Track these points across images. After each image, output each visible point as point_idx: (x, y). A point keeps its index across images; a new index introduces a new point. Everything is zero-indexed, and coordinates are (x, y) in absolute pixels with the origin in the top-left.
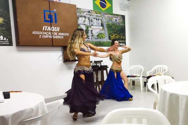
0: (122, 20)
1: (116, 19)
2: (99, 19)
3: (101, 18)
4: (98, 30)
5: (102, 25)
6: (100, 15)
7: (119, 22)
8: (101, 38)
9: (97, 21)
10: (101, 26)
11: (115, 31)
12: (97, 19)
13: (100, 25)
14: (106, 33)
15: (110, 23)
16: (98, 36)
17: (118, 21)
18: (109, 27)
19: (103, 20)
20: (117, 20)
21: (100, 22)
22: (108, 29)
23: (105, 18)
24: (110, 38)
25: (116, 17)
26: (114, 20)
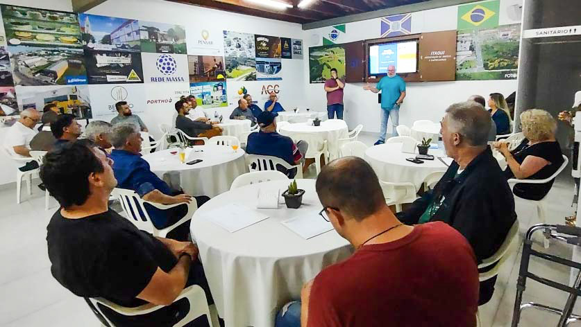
1: (506, 33)
2: (466, 41)
3: (471, 39)
4: (463, 57)
5: (472, 49)
6: (469, 34)
8: (467, 68)
9: (463, 44)
10: (470, 50)
12: (462, 42)
13: (468, 49)
14: (479, 59)
15: (490, 42)
16: (461, 65)
18: (486, 49)
20: (507, 35)
21: (468, 45)
22: (485, 52)
23: (480, 37)
24: (486, 66)
25: (507, 28)
26: (501, 36)
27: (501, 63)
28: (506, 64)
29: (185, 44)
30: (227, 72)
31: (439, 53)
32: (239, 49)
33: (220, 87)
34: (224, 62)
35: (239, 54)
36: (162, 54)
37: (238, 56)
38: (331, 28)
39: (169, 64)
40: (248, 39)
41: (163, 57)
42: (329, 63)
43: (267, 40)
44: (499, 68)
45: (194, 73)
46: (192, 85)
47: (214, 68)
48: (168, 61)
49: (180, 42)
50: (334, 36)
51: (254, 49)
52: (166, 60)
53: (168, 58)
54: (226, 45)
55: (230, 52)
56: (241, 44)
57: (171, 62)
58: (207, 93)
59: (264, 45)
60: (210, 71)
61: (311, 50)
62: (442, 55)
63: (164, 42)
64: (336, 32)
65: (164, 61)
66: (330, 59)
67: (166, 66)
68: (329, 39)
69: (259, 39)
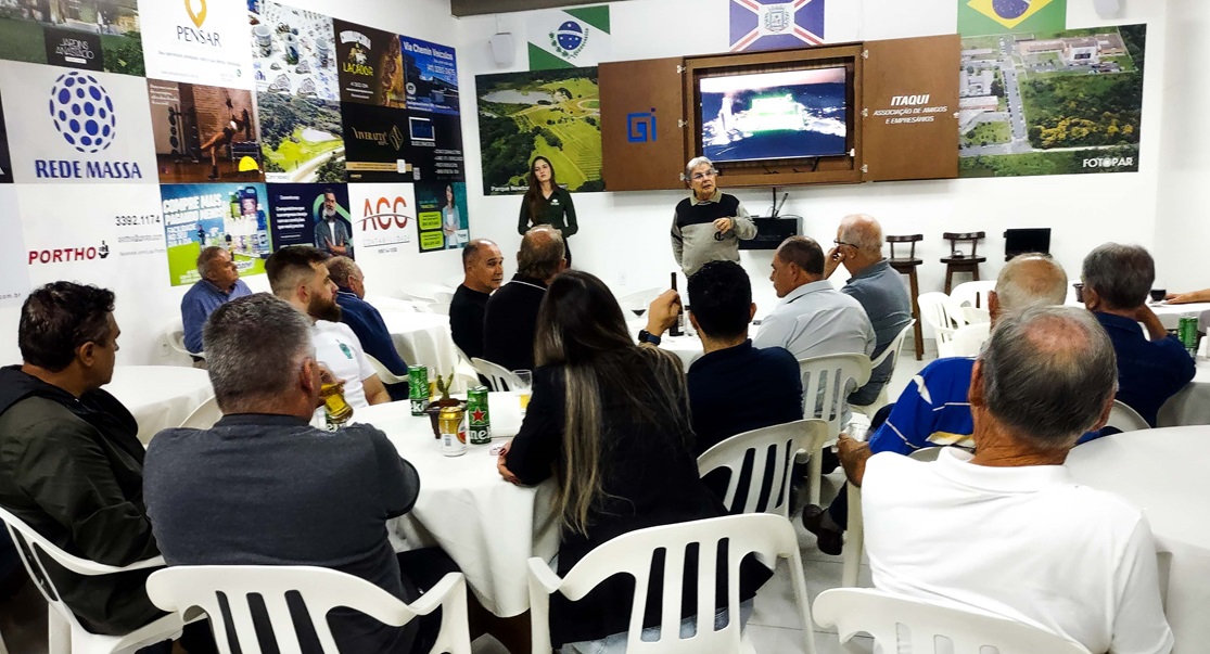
0: (1125, 49)
1: (1083, 50)
2: (981, 70)
3: (993, 63)
4: (973, 114)
5: (997, 90)
6: (990, 51)
7: (1103, 59)
8: (984, 144)
9: (974, 77)
10: (993, 94)
11: (1073, 105)
12: (971, 71)
13: (988, 91)
14: (1015, 118)
15: (1045, 74)
16: (971, 135)
17: (1092, 58)
18: (1038, 92)
19: (1002, 69)
20: (1089, 56)
21: (988, 79)
22: (1030, 101)
23: (1018, 59)
24: (1035, 138)
25: (1086, 40)
26: (1072, 59)
27: (1075, 129)
28: (1085, 131)
29: (138, 36)
30: (267, 150)
31: (917, 100)
32: (293, 68)
33: (248, 203)
34: (256, 109)
35: (295, 86)
36: (66, 71)
37: (294, 93)
38: (557, 17)
39: (89, 109)
40: (317, 35)
41: (70, 82)
42: (554, 130)
43: (366, 42)
44: (1068, 142)
45: (168, 149)
46: (168, 192)
47: (229, 133)
48: (88, 98)
49: (121, 28)
50: (570, 42)
51: (335, 70)
52: (80, 93)
53: (85, 88)
54: (258, 50)
55: (272, 78)
56: (300, 50)
57: (98, 105)
58: (211, 223)
59: (360, 57)
60: (218, 144)
61: (485, 84)
62: (923, 106)
63: (69, 23)
64: (576, 27)
65: (74, 99)
66: (556, 116)
67: (83, 119)
68: (552, 50)
69: (347, 37)
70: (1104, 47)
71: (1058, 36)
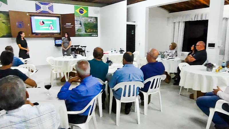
0: (95, 20)
1: (91, 20)
6: (79, 18)
7: (93, 21)
8: (79, 32)
11: (90, 27)
14: (83, 28)
15: (86, 22)
16: (77, 30)
19: (81, 21)
22: (85, 26)
23: (83, 20)
24: (86, 32)
25: (91, 18)
26: (89, 21)
28: (92, 31)
44: (90, 32)
62: (70, 25)
70: (93, 19)
71: (88, 17)
